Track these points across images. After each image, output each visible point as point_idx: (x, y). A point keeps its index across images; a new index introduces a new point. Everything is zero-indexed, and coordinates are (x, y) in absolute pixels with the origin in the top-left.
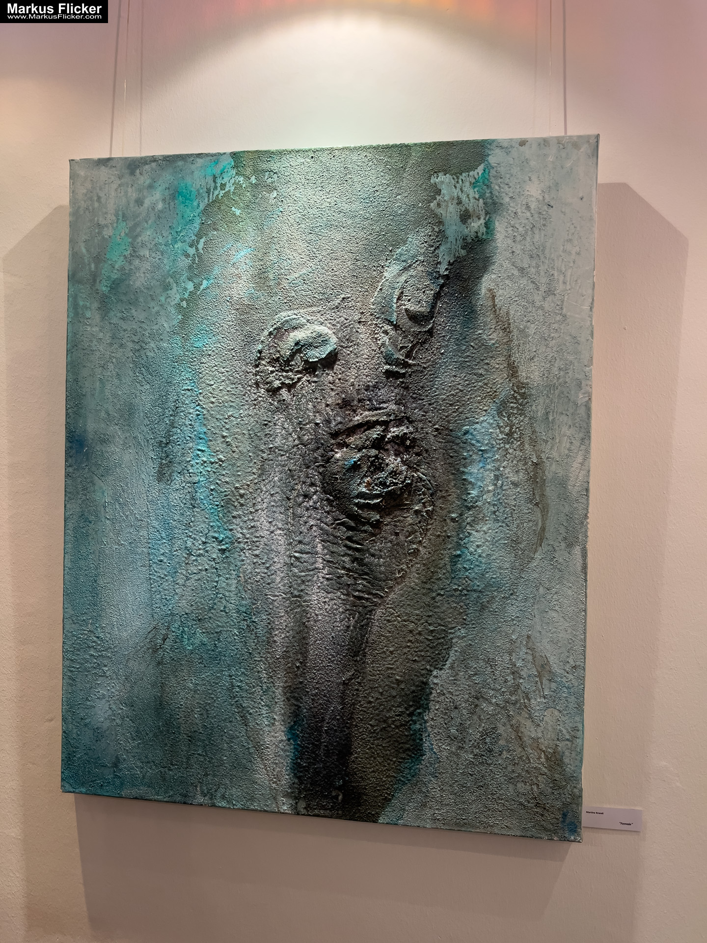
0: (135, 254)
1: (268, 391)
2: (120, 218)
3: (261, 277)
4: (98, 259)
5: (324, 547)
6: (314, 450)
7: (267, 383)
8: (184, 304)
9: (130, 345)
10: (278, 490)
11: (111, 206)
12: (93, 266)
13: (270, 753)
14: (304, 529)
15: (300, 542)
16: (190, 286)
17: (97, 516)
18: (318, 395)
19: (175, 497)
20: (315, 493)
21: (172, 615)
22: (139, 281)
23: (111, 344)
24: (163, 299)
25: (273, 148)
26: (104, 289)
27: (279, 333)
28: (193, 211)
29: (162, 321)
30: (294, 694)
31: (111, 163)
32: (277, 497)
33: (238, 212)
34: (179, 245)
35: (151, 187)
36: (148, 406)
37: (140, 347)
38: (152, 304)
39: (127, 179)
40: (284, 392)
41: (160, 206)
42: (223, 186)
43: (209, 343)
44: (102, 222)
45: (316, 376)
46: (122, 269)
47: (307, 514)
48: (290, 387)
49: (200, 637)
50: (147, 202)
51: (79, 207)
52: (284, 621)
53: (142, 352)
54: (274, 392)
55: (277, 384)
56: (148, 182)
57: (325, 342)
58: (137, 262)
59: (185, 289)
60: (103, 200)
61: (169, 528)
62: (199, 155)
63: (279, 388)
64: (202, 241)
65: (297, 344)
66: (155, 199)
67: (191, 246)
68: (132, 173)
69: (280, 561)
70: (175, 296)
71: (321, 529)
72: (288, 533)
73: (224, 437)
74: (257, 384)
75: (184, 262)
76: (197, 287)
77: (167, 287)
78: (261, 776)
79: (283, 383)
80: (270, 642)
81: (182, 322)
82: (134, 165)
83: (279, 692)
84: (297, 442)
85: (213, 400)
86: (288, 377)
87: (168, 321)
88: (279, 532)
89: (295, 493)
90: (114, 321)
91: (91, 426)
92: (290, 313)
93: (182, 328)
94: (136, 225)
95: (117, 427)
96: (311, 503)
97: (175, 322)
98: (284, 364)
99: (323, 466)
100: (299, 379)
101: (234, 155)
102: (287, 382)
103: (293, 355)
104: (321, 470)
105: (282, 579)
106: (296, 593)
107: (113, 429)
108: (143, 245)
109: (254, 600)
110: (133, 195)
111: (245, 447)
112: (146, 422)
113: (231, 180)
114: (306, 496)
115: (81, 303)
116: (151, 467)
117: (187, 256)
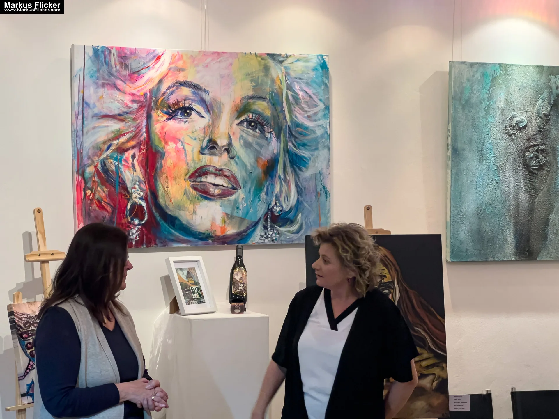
0: (472, 93)
1: (509, 135)
2: (468, 81)
3: (507, 102)
4: (462, 93)
5: (523, 181)
6: (521, 153)
7: (509, 133)
8: (486, 108)
9: (471, 120)
10: (511, 164)
11: (465, 77)
12: (460, 95)
13: (509, 242)
14: (518, 176)
15: (517, 180)
16: (488, 103)
17: (461, 173)
18: (522, 137)
19: (484, 167)
20: (521, 165)
21: (483, 203)
22: (473, 101)
23: (465, 120)
24: (480, 106)
25: (510, 63)
26: (463, 102)
27: (512, 118)
28: (488, 80)
29: (480, 113)
30: (516, 224)
31: (465, 63)
32: (511, 167)
33: (501, 82)
34: (485, 90)
35: (477, 72)
36: (476, 139)
37: (474, 122)
38: (477, 108)
39: (470, 68)
40: (513, 135)
41: (479, 78)
42: (497, 73)
43: (493, 121)
44: (463, 81)
45: (521, 131)
46: (468, 96)
47: (519, 171)
48: (514, 134)
49: (491, 209)
50: (476, 76)
51: (456, 76)
52: (513, 203)
53: (474, 123)
54: (510, 135)
55: (511, 133)
56: (476, 70)
57: (524, 122)
58: (473, 95)
59: (486, 104)
60: (463, 75)
61: (482, 176)
62: (490, 63)
63: (512, 135)
64: (491, 89)
65: (517, 122)
66: (478, 75)
67: (488, 91)
68: (471, 67)
69: (512, 185)
70: (484, 106)
71: (523, 176)
72: (514, 177)
73: (497, 149)
74: (506, 133)
75: (486, 96)
76: (490, 103)
77: (481, 103)
78: (507, 250)
79: (513, 133)
80: (509, 210)
81: (486, 114)
82: (472, 65)
83: (512, 224)
84: (516, 150)
85: (494, 138)
86: (514, 131)
87: (482, 114)
88: (512, 177)
89: (516, 165)
90: (466, 113)
91: (460, 145)
92: (514, 112)
93: (486, 116)
94: (473, 83)
95: (467, 146)
96: (520, 168)
97: (484, 114)
98: (513, 127)
99: (523, 157)
100: (517, 132)
101: (500, 64)
102: (514, 133)
103: (515, 125)
104: (523, 158)
105: (513, 191)
106: (516, 195)
107: (466, 146)
108: (475, 89)
109: (505, 197)
110: (472, 74)
111: (503, 152)
112: (476, 144)
113: (499, 72)
114: (519, 166)
115: (456, 106)
116: (477, 158)
117: (487, 94)
